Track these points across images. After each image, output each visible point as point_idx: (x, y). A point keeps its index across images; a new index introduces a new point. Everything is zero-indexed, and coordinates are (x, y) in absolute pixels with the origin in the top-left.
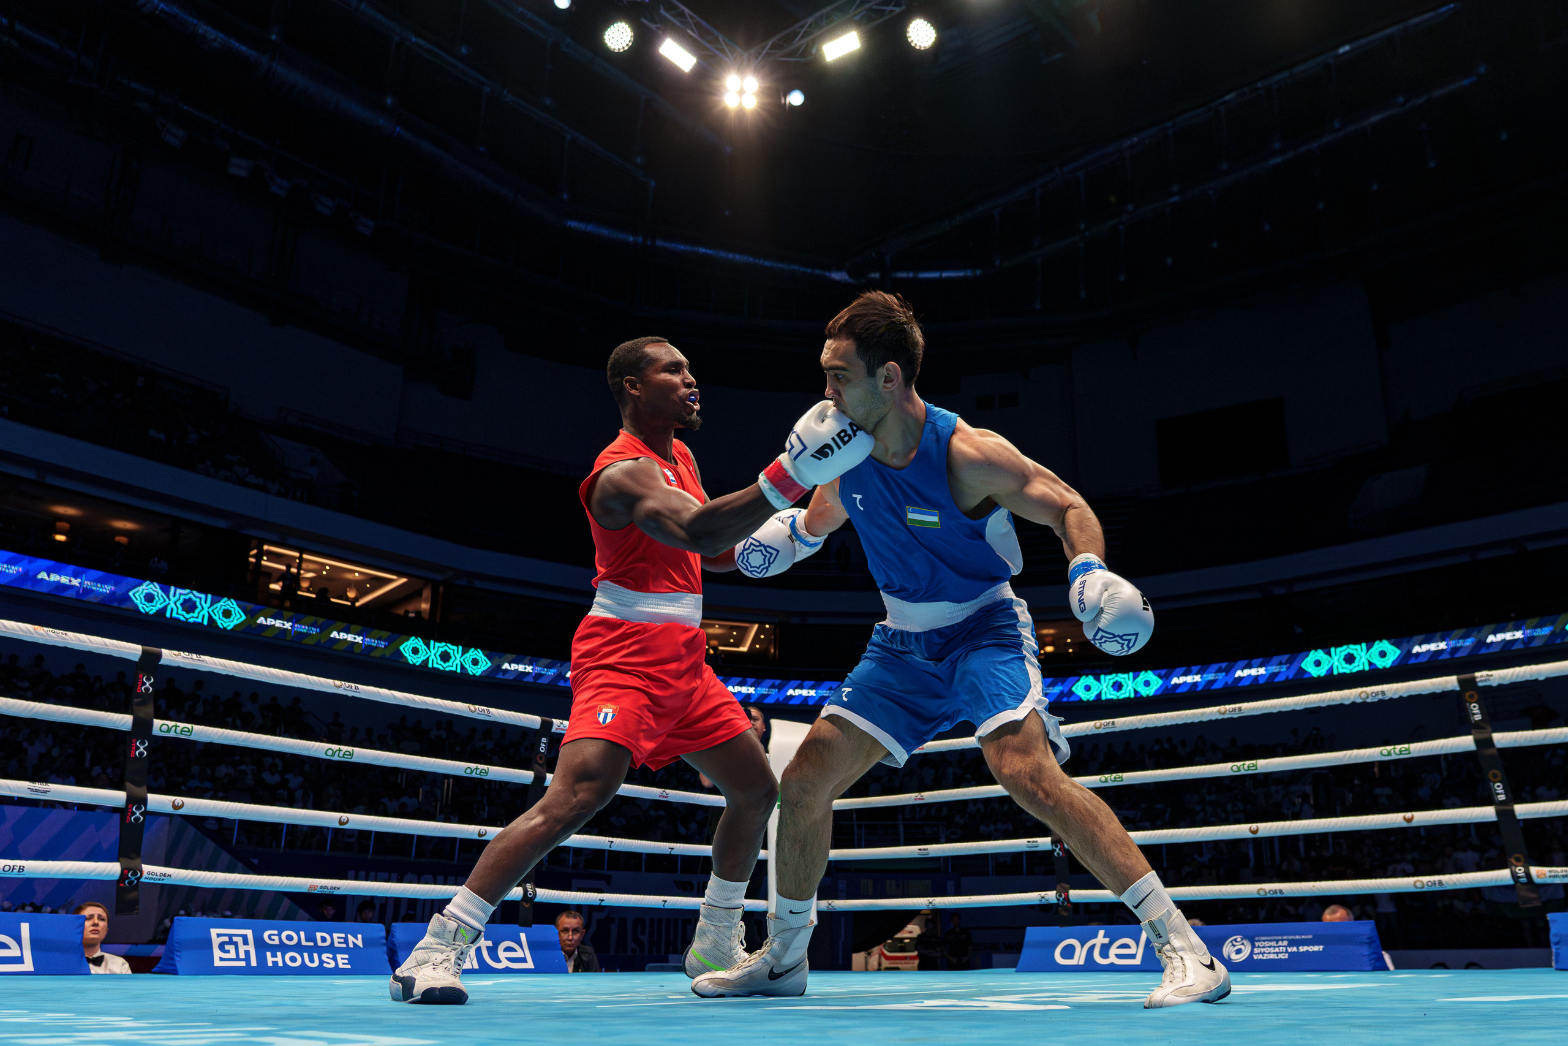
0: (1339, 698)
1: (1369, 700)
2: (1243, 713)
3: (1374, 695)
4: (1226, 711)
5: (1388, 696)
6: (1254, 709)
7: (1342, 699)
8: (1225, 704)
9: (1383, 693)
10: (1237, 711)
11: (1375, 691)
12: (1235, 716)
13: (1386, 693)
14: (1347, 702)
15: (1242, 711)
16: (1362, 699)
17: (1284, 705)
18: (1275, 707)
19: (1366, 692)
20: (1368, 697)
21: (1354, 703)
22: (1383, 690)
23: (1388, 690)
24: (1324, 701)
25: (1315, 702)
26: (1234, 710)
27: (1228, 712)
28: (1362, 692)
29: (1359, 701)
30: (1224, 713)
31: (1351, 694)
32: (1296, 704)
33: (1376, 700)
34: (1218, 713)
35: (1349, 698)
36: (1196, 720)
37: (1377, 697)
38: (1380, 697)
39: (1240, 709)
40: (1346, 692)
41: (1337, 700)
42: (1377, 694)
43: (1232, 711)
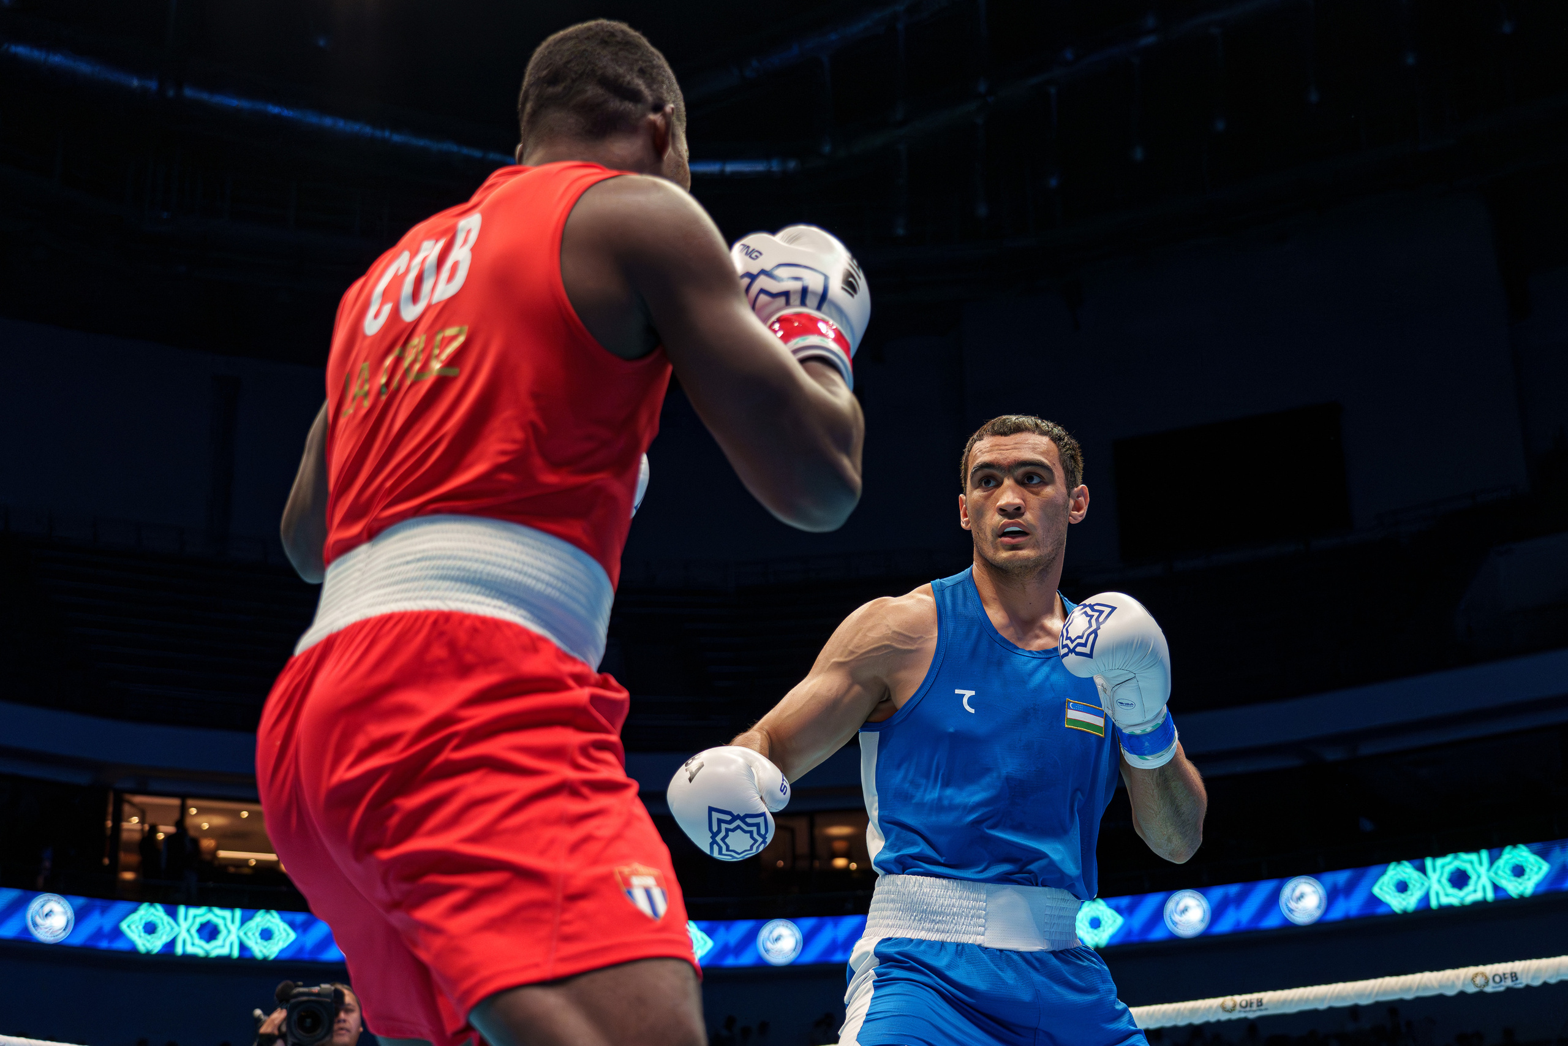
0: (1435, 984)
1: (1489, 989)
2: (1266, 1009)
3: (1497, 979)
4: (1234, 1006)
5: (1522, 982)
6: (1284, 1003)
7: (1441, 986)
8: (1232, 994)
9: (1514, 976)
10: (1255, 1007)
11: (1500, 972)
12: (1251, 1015)
13: (1519, 975)
14: (1451, 993)
15: (1262, 1007)
16: (1477, 986)
17: (1338, 997)
18: (1322, 999)
19: (1483, 974)
20: (1487, 983)
21: (1462, 994)
22: (1515, 970)
23: (1523, 971)
24: (1409, 989)
25: (1393, 992)
26: (1250, 1004)
27: (1238, 1007)
28: (1476, 975)
29: (1471, 989)
30: (1232, 1010)
31: (1458, 978)
32: (1360, 995)
33: (1502, 989)
34: (1221, 1010)
35: (1453, 985)
36: (1182, 1022)
37: (1503, 983)
38: (1509, 983)
39: (1260, 1003)
40: (1448, 975)
41: (1433, 988)
42: (1503, 977)
43: (1246, 1006)
